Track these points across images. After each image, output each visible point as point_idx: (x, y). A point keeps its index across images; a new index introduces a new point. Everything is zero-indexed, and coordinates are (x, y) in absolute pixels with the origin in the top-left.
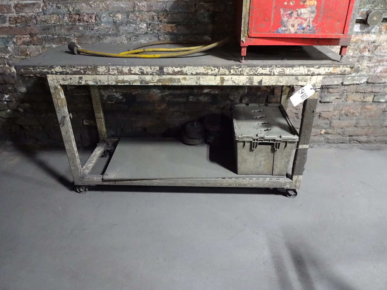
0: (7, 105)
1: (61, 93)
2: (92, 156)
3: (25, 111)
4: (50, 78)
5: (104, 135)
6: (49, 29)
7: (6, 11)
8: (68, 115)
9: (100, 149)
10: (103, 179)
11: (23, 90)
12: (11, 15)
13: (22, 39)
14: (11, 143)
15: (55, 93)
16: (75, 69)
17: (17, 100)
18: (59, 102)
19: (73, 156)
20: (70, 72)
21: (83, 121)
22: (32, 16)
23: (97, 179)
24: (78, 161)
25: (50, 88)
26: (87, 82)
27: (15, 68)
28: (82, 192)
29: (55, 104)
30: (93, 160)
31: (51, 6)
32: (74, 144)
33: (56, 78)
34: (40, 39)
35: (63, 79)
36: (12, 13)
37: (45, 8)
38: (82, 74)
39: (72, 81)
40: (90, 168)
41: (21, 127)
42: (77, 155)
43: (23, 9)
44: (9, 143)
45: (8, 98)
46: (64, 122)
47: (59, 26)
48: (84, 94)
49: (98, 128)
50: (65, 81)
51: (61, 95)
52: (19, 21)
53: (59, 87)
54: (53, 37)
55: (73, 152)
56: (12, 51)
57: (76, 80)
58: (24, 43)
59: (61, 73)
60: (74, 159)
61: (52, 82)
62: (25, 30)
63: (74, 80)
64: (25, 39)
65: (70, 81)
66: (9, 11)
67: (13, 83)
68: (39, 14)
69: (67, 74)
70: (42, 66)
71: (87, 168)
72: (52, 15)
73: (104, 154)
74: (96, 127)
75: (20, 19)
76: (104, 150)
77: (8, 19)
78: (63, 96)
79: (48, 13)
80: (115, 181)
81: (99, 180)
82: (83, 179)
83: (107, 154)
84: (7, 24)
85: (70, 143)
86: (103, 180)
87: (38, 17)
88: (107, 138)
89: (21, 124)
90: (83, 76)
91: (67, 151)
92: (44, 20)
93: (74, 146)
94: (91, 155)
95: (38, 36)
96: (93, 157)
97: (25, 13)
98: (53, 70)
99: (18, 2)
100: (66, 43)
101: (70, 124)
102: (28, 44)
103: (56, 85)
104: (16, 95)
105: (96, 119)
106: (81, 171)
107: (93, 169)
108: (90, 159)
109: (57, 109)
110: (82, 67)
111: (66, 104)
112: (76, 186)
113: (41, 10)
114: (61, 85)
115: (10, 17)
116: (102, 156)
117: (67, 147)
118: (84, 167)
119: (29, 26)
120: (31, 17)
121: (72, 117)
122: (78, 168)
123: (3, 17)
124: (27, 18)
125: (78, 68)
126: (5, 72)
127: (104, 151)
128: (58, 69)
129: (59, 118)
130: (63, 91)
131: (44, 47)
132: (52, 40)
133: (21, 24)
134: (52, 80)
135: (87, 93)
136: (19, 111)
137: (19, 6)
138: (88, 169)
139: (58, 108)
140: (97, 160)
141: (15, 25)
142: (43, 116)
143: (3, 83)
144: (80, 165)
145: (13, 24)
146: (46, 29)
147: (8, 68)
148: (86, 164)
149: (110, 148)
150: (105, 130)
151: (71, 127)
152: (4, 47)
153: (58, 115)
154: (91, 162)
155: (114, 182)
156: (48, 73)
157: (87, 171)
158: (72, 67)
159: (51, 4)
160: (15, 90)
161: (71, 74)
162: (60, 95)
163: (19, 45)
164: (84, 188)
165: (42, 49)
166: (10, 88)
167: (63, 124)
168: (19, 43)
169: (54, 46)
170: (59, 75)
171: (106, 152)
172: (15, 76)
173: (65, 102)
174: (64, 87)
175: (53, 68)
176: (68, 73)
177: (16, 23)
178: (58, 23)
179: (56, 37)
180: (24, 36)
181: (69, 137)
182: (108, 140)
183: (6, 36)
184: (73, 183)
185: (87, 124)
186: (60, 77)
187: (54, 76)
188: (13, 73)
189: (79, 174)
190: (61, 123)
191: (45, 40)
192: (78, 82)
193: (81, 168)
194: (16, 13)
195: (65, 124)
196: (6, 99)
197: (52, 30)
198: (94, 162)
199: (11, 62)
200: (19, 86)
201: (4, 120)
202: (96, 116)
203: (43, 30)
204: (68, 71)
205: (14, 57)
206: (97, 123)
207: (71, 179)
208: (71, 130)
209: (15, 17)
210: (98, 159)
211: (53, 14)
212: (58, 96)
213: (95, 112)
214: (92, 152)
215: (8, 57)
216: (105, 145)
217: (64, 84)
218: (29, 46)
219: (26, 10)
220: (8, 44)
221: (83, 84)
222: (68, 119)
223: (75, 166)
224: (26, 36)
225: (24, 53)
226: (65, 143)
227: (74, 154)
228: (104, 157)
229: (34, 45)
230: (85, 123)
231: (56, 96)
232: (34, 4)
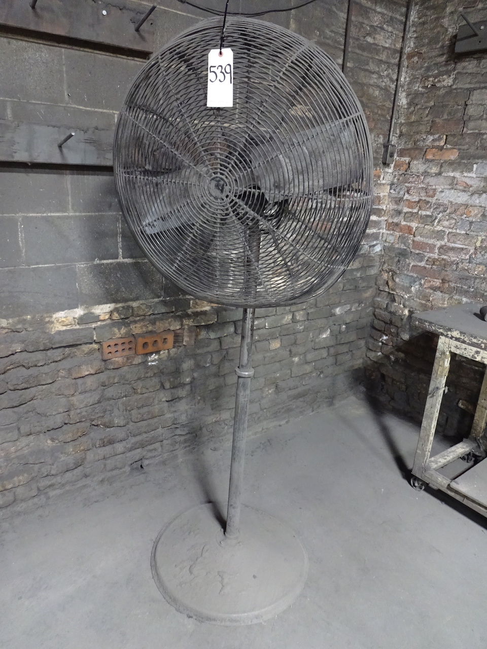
0: (381, 347)
1: (447, 360)
2: (449, 450)
3: (396, 361)
4: (442, 340)
5: (479, 432)
6: (467, 280)
7: (428, 251)
8: (443, 387)
9: (465, 447)
10: (449, 485)
11: (406, 337)
12: (432, 255)
13: (431, 283)
14: (365, 390)
15: (440, 358)
16: (475, 341)
17: (394, 345)
18: (439, 370)
19: (426, 437)
20: (468, 342)
21: (458, 401)
22: (454, 261)
23: (441, 482)
24: (429, 447)
25: (437, 351)
26: (483, 359)
27: (409, 311)
28: (415, 487)
29: (434, 370)
30: (448, 456)
31: (482, 255)
32: (434, 424)
33: (448, 342)
34: (451, 288)
35: (456, 347)
36: (433, 254)
37: (474, 256)
38: (481, 348)
39: (466, 352)
40: (440, 464)
41: (383, 377)
42: (432, 438)
43: (447, 252)
44: (362, 389)
45: (385, 340)
46: (434, 394)
47: (481, 279)
48: (477, 368)
49: (475, 418)
50: (458, 350)
51: (446, 363)
52: (438, 263)
53: (448, 353)
54: (468, 290)
55: (428, 433)
56: (414, 292)
57: (470, 353)
58: (432, 288)
59: (457, 339)
60: (425, 442)
61: (442, 345)
62: (440, 274)
63: (469, 352)
64: (434, 283)
65: (463, 351)
66: (432, 250)
67: (399, 326)
68: (463, 261)
69: (464, 342)
70: (439, 325)
71: (436, 462)
72: (478, 265)
73: (466, 457)
74: (473, 416)
75: (439, 261)
76: (470, 451)
77: (426, 258)
78: (447, 364)
79: (475, 262)
80: (465, 497)
81: (445, 484)
82: (425, 472)
83: (471, 459)
84: (423, 264)
85: (429, 421)
86: (449, 487)
87: (460, 264)
88: (482, 437)
89: (385, 373)
90: (482, 351)
91: (422, 428)
92: (466, 268)
93: (433, 426)
94: (448, 448)
95: (450, 284)
96: (450, 452)
97: (448, 256)
98: (449, 333)
99: (446, 243)
100: (481, 300)
101: (440, 399)
102: (435, 289)
103: (446, 349)
104: (395, 340)
105: (478, 406)
106: (427, 461)
107: (442, 467)
108: (445, 453)
109: (433, 376)
110: (485, 341)
111: (447, 375)
112: (413, 476)
113: (467, 257)
114: (450, 352)
115: (429, 258)
116: (463, 458)
117: (424, 423)
118: (433, 459)
119: (446, 271)
120: (452, 262)
121: (446, 391)
122: (425, 454)
123: (422, 255)
124: (448, 262)
125: (479, 341)
126: (396, 311)
127: (468, 453)
128: (456, 334)
129: (431, 388)
130: (449, 359)
131: (452, 297)
132: (465, 293)
133: (438, 267)
134: (443, 344)
135: (481, 369)
136: (390, 359)
137: (445, 247)
138: (437, 464)
139: (435, 375)
140: (453, 458)
141: (430, 266)
142: (413, 374)
143: (389, 322)
144: (429, 453)
145: (429, 265)
146: (464, 279)
147: (401, 309)
148: (438, 456)
149: (479, 453)
150: (483, 426)
151: (440, 402)
152: (408, 285)
153: (432, 382)
154: (445, 458)
155: (462, 498)
156: (442, 334)
157: (434, 466)
158: (472, 337)
159: (483, 253)
160: (398, 334)
161: (469, 344)
162: (444, 363)
163: (425, 288)
164: (420, 483)
165: (448, 299)
166: (392, 330)
167: (433, 396)
168: (425, 286)
169: (465, 300)
170: (454, 341)
171: (471, 455)
172: (405, 320)
173: (446, 372)
174: (453, 355)
175: (451, 331)
176: (466, 341)
177: (434, 264)
178: (482, 276)
179: (473, 290)
180: (435, 280)
181: (432, 413)
182: (481, 441)
183: (415, 276)
184: (411, 471)
185: (462, 407)
186: (454, 343)
187: (447, 340)
188: (405, 315)
189: (423, 463)
190: (430, 394)
191: (457, 290)
192: (473, 355)
193: (429, 457)
194: (438, 255)
195: (435, 397)
196: (383, 341)
197: (471, 281)
198: (448, 459)
199: (407, 303)
200: (403, 331)
201: (369, 362)
202: (479, 402)
203: (460, 279)
204: (466, 339)
205: (413, 299)
206: (477, 411)
207: (410, 465)
208: (438, 406)
209: (435, 259)
210: (455, 459)
211: (480, 264)
212: (441, 363)
213: (480, 395)
214: (452, 446)
215: (407, 297)
216: (475, 445)
217: (455, 352)
218: (435, 292)
219: (451, 254)
220: (414, 284)
221: (477, 360)
222: (441, 392)
223: (424, 451)
224: (438, 280)
225: (426, 298)
226: (424, 417)
227: (429, 436)
228: (466, 461)
229: (441, 292)
230: (460, 405)
231: (439, 362)
232: (462, 249)
